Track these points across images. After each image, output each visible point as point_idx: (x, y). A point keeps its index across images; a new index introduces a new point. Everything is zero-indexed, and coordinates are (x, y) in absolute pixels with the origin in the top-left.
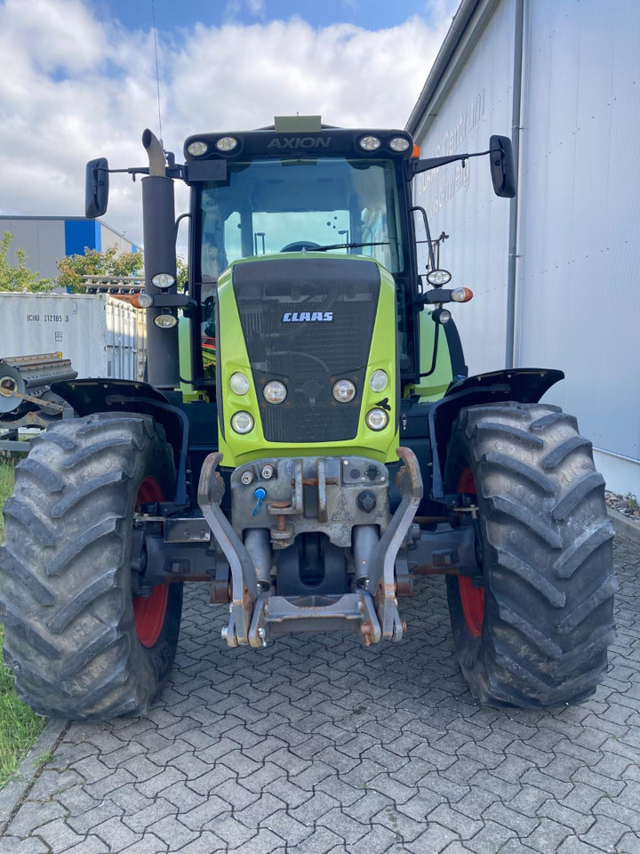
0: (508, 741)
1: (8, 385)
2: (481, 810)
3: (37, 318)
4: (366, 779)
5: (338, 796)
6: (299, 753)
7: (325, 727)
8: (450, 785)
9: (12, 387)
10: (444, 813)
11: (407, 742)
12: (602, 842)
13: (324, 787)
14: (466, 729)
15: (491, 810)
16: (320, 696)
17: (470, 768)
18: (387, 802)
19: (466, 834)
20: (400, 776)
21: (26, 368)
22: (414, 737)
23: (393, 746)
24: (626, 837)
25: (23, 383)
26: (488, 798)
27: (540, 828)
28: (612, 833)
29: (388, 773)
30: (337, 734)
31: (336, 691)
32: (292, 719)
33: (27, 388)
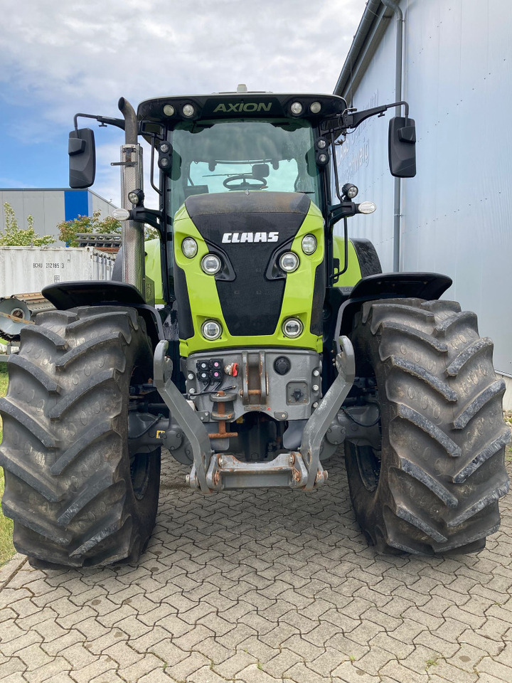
0: (340, 539)
1: (18, 314)
2: (310, 574)
3: (40, 266)
4: (240, 558)
5: (221, 567)
6: (200, 546)
7: (220, 532)
8: (295, 561)
9: (21, 316)
10: (287, 576)
11: (272, 539)
12: (383, 590)
13: (213, 562)
14: (314, 532)
15: (317, 574)
16: (221, 515)
17: (312, 552)
18: (251, 570)
19: (297, 585)
20: (263, 557)
21: (32, 302)
22: (278, 537)
23: (263, 542)
24: (400, 588)
25: (29, 313)
26: (317, 567)
27: (346, 583)
28: (392, 586)
29: (256, 556)
30: (228, 535)
31: (232, 512)
32: (200, 527)
33: (32, 317)
